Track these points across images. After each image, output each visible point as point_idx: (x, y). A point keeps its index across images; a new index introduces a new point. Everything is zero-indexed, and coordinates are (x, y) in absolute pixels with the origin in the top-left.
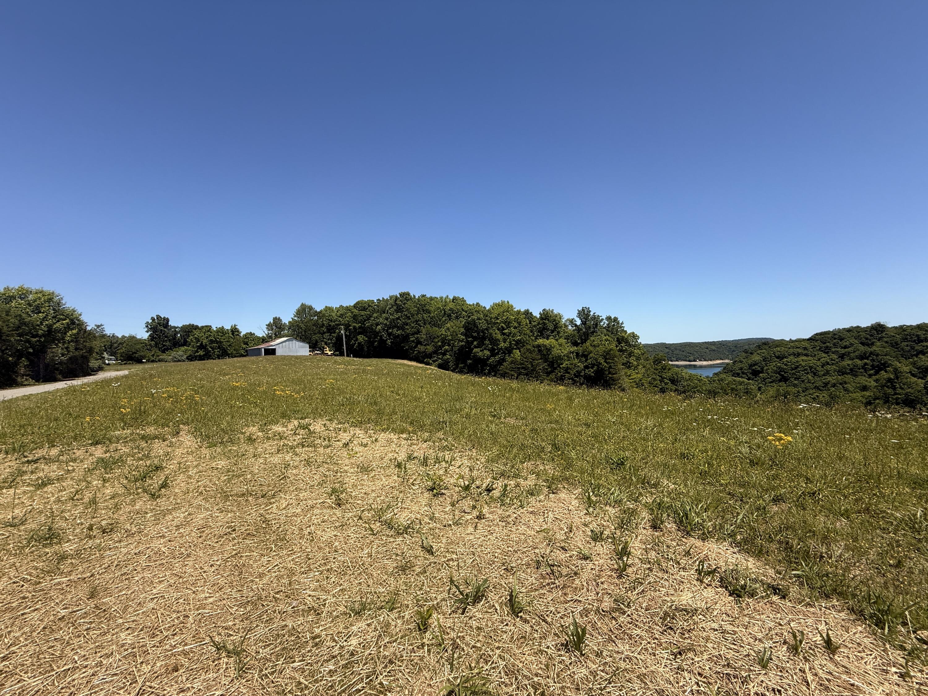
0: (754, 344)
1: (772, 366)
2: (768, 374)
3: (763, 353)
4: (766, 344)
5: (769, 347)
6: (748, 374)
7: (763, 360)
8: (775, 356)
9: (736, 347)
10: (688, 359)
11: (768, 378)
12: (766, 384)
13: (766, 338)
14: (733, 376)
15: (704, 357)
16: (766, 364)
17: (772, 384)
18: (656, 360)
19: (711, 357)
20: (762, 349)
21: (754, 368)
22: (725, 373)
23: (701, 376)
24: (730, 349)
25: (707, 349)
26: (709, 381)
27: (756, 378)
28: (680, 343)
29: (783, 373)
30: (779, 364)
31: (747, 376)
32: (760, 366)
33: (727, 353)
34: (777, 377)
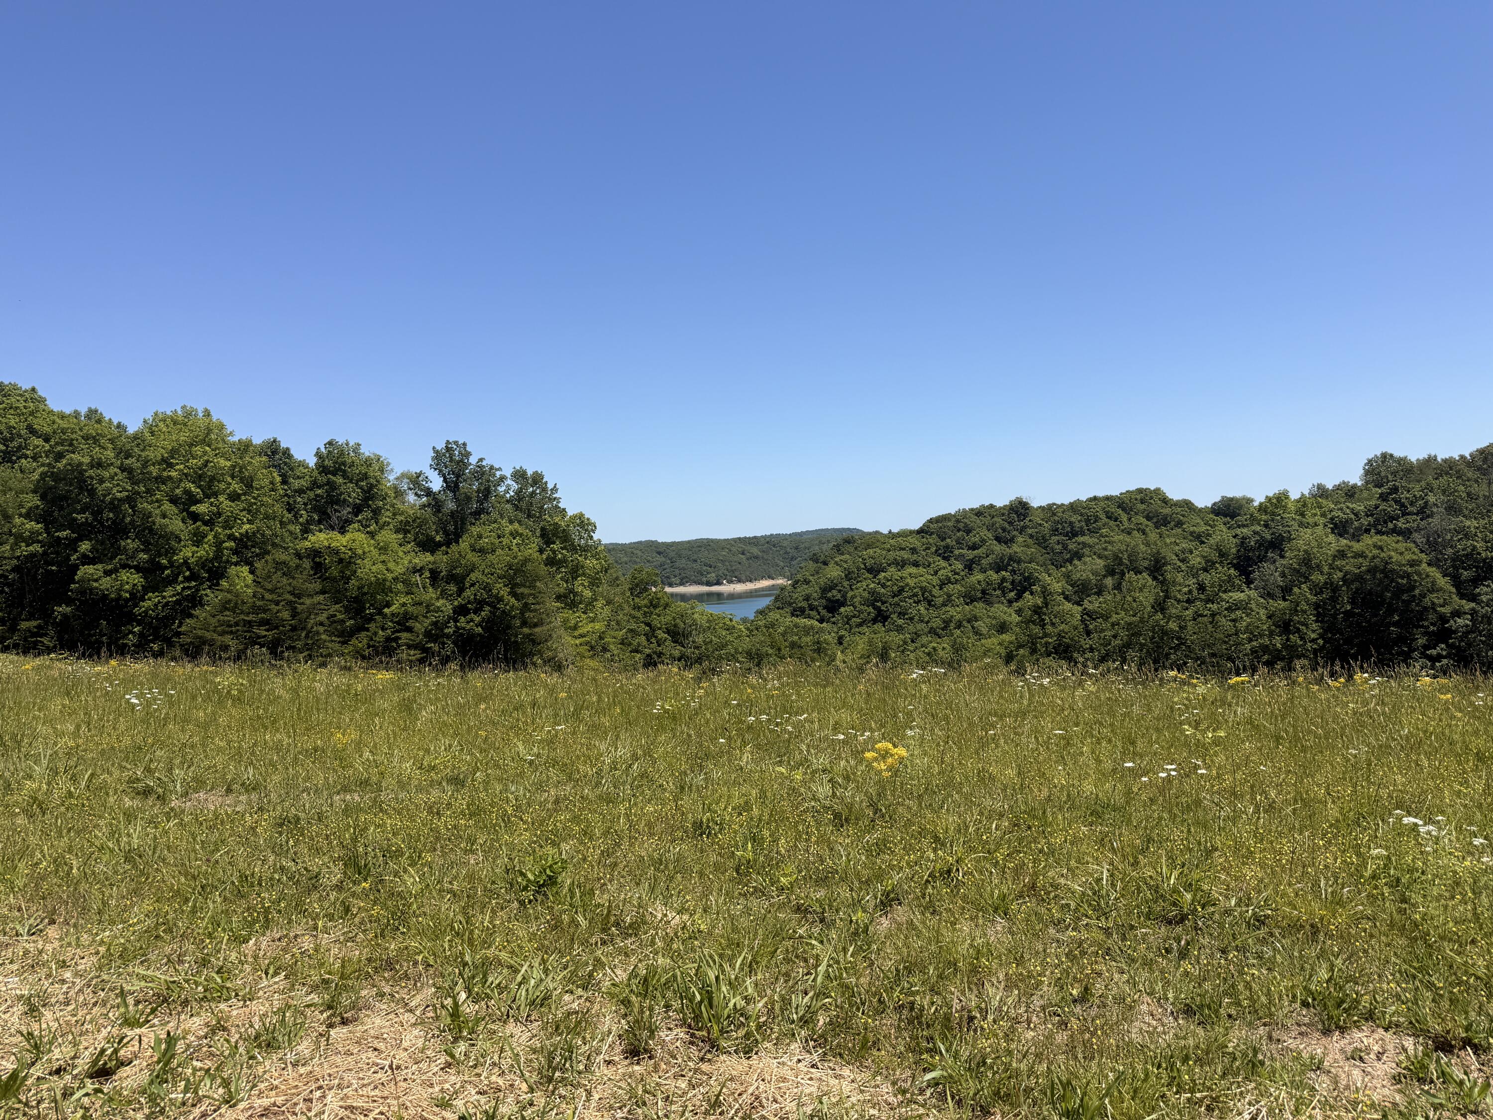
0: (828, 541)
1: (861, 590)
2: (855, 607)
3: (846, 562)
4: (849, 543)
5: (856, 548)
6: (820, 609)
7: (846, 576)
8: (866, 568)
9: (797, 548)
10: (704, 579)
11: (854, 616)
12: (851, 629)
13: (849, 529)
14: (793, 615)
15: (737, 574)
16: (851, 586)
17: (860, 629)
18: (637, 585)
19: (752, 573)
20: (843, 554)
21: (830, 595)
22: (778, 608)
23: (731, 620)
24: (786, 553)
25: (743, 554)
26: (748, 629)
27: (834, 617)
28: (689, 542)
29: (879, 604)
30: (872, 586)
31: (819, 614)
32: (840, 591)
33: (782, 564)
34: (869, 614)
